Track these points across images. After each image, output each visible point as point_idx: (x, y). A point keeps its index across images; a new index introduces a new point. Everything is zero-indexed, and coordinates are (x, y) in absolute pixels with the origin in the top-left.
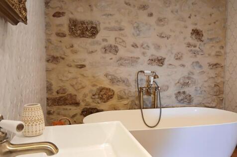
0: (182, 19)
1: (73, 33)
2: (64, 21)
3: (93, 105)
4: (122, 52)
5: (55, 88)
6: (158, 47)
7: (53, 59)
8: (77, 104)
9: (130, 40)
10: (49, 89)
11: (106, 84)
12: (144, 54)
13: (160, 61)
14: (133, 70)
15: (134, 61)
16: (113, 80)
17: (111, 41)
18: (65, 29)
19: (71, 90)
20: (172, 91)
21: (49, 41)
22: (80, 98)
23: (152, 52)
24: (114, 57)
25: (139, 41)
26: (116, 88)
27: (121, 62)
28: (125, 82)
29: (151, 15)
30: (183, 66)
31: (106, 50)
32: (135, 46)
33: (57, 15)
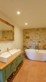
0: (44, 35)
1: (26, 38)
2: (25, 37)
3: (29, 48)
4: (33, 40)
5: (24, 45)
6: (39, 40)
7: (24, 41)
8: (26, 47)
9: (34, 39)
10: (23, 45)
11: (31, 45)
12: (37, 41)
13: (40, 42)
14: (35, 43)
15: (35, 42)
16: (32, 45)
17: (32, 39)
18: (25, 38)
19: (26, 46)
20: (42, 47)
21: (23, 39)
22: (27, 47)
23: (38, 40)
24: (32, 41)
25: (36, 39)
26: (32, 46)
27: (33, 42)
28: (34, 45)
29: (38, 35)
30: (44, 43)
31: (31, 40)
32: (35, 39)
33: (24, 36)
